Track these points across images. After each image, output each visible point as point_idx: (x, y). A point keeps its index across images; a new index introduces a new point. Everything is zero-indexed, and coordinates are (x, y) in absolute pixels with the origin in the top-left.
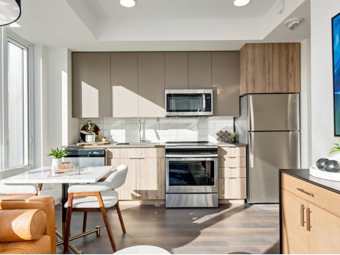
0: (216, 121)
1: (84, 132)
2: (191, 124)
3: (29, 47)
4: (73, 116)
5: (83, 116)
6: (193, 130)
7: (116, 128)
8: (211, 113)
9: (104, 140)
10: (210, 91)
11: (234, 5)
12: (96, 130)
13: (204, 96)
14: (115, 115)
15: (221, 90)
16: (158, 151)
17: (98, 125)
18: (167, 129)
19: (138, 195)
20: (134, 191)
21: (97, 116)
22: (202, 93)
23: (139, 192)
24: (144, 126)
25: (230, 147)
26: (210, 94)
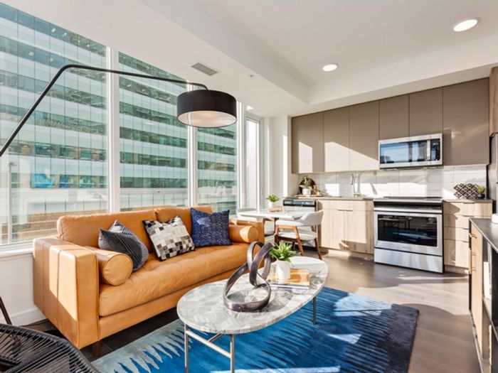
0: (456, 172)
1: (301, 186)
2: (417, 176)
3: (260, 121)
4: (293, 172)
5: (301, 172)
6: (420, 184)
7: (331, 182)
8: (440, 162)
9: (318, 193)
10: (439, 136)
11: (453, 31)
12: (312, 184)
13: (429, 143)
14: (327, 170)
15: (458, 132)
16: (367, 205)
17: (314, 180)
18: (385, 183)
19: (346, 246)
20: (342, 241)
21: (311, 171)
22: (426, 139)
23: (347, 243)
24: (359, 180)
25: (465, 203)
26: (439, 139)
